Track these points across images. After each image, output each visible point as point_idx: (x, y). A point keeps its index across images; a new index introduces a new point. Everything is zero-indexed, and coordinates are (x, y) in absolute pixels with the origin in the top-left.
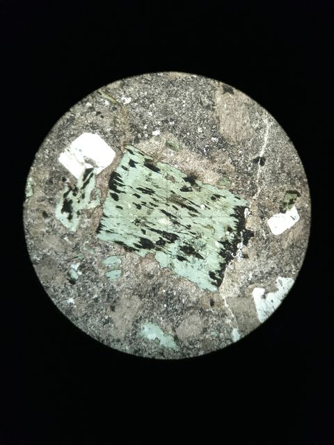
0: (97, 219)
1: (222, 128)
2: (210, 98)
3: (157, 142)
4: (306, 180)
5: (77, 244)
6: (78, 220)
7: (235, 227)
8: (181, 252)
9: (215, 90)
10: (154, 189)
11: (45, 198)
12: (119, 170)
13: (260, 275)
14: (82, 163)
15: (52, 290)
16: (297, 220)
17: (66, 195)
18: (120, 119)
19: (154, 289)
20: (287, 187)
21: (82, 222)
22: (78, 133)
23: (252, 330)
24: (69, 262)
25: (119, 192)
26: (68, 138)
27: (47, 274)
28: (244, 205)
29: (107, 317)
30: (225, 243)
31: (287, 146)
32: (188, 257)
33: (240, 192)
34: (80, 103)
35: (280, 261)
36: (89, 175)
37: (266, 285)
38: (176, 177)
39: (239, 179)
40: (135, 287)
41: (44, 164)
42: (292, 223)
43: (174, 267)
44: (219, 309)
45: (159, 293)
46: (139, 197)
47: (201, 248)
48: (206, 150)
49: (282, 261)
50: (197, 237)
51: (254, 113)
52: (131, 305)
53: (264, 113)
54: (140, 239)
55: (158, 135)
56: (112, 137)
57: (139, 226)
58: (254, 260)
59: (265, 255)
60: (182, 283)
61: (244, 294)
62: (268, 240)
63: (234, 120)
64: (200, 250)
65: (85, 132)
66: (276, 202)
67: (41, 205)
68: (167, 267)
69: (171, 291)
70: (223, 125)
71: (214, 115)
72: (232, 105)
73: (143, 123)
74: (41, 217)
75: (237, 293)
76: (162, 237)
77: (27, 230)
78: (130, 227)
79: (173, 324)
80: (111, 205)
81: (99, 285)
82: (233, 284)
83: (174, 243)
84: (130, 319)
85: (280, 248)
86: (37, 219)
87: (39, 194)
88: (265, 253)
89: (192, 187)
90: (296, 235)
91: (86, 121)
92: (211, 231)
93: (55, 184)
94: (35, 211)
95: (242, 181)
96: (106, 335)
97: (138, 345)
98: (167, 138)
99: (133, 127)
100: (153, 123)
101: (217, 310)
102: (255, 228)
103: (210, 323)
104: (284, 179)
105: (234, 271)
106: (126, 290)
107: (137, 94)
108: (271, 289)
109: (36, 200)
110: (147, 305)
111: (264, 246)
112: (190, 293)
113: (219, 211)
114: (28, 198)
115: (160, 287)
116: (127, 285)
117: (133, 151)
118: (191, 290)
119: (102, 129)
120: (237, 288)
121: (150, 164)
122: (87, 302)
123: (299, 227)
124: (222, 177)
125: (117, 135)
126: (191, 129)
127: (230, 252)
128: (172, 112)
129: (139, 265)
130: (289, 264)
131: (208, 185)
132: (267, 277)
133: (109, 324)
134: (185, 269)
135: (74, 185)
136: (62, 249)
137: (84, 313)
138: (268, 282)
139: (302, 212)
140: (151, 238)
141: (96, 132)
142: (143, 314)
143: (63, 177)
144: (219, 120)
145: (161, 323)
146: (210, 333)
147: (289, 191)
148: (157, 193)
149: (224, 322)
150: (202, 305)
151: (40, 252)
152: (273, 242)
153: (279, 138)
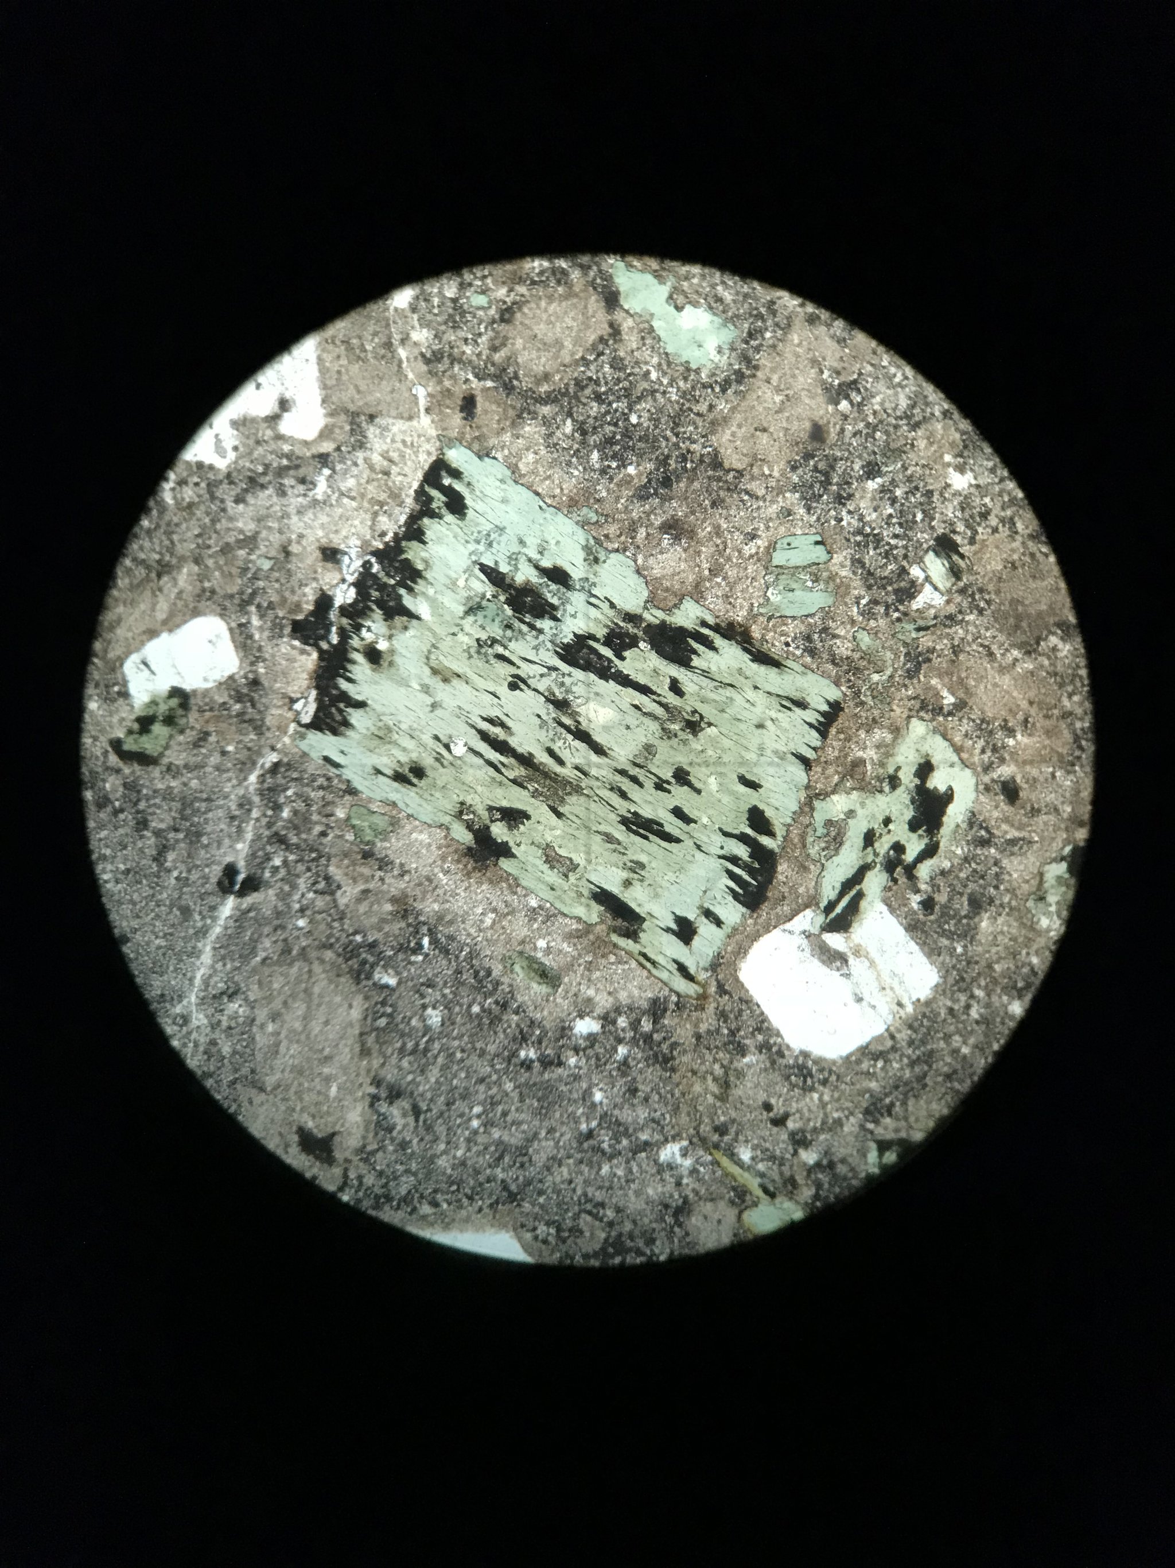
0: (832, 753)
1: (356, 1014)
2: (383, 1126)
3: (591, 992)
4: (88, 795)
5: (911, 674)
6: (900, 759)
7: (353, 662)
8: (555, 601)
9: (362, 1149)
10: (619, 833)
11: (1002, 852)
12: (732, 912)
13: (288, 482)
15: (1020, 526)
16: (134, 658)
17: (930, 851)
18: (705, 1090)
19: (666, 482)
21: (886, 750)
22: (859, 1062)
24: (950, 617)
25: (743, 838)
26: (894, 1049)
27: (1033, 585)
28: (314, 736)
29: (844, 405)
30: (395, 610)
31: (135, 924)
32: (535, 578)
33: (321, 781)
34: (841, 1169)
35: (214, 522)
36: (838, 909)
37: (273, 446)
38: (540, 863)
39: (318, 829)
40: (733, 499)
41: (990, 966)
42: (155, 649)
43: (587, 548)
44: (447, 383)
45: (650, 466)
46: (678, 812)
47: (484, 603)
48: (420, 946)
49: (207, 520)
50: (491, 646)
51: (235, 1053)
52: (753, 436)
53: (201, 1049)
54: (693, 664)
55: (581, 1017)
56: (742, 1033)
57: (689, 709)
58: (301, 536)
59: (263, 549)
60: (566, 492)
61: (352, 423)
62: (243, 600)
63: (308, 1037)
64: (488, 596)
65: (834, 1062)
66: (201, 732)
67: (1021, 827)
68: (611, 552)
69: (609, 467)
70: (351, 1025)
71: (376, 1063)
72: (309, 1090)
73: (629, 1067)
74: (1025, 786)
75: (378, 431)
76: (614, 658)
77: (1081, 748)
78: (723, 711)
79: (615, 351)
80: (777, 796)
81: (855, 523)
82: (385, 463)
83: (575, 635)
84: (765, 387)
85: (207, 566)
86: (1042, 779)
87: (1022, 867)
88: (259, 556)
89: (488, 822)
90: (143, 607)
91: (826, 1098)
92: (441, 658)
93: (961, 894)
94: (1044, 810)
95: (310, 822)
96: (855, 346)
97: (746, 296)
98: (552, 1005)
99: (664, 1055)
100: (593, 1061)
101: (453, 377)
102: (284, 649)
103: (483, 340)
104: (159, 807)
105: (376, 508)
106: (763, 491)
107: (635, 1169)
108: (258, 430)
109: (1035, 847)
110: (696, 428)
111: (261, 584)
112: (543, 451)
113: (404, 726)
114: (1063, 859)
115: (645, 486)
116: (759, 508)
117: (675, 972)
118: (536, 462)
119: (773, 1063)
120: (377, 446)
121: (624, 919)
122: (905, 468)
123: (130, 635)
124: (379, 845)
125: (723, 1035)
126: (464, 1024)
127: (381, 575)
128: (524, 1091)
129: (707, 572)
130: (183, 509)
131: (429, 822)
132: (264, 474)
133: (837, 382)
134: (549, 538)
135: (895, 881)
136: (969, 664)
137: (920, 433)
138: (264, 456)
139: (114, 684)
140: (654, 660)
141: (797, 1057)
142: (716, 401)
143: (931, 914)
144: (363, 1044)
145: (655, 360)
146: (490, 302)
147: (148, 765)
148: (614, 818)
149: (436, 336)
150: (505, 403)
151: (1046, 662)
152: (229, 591)
153: (160, 952)
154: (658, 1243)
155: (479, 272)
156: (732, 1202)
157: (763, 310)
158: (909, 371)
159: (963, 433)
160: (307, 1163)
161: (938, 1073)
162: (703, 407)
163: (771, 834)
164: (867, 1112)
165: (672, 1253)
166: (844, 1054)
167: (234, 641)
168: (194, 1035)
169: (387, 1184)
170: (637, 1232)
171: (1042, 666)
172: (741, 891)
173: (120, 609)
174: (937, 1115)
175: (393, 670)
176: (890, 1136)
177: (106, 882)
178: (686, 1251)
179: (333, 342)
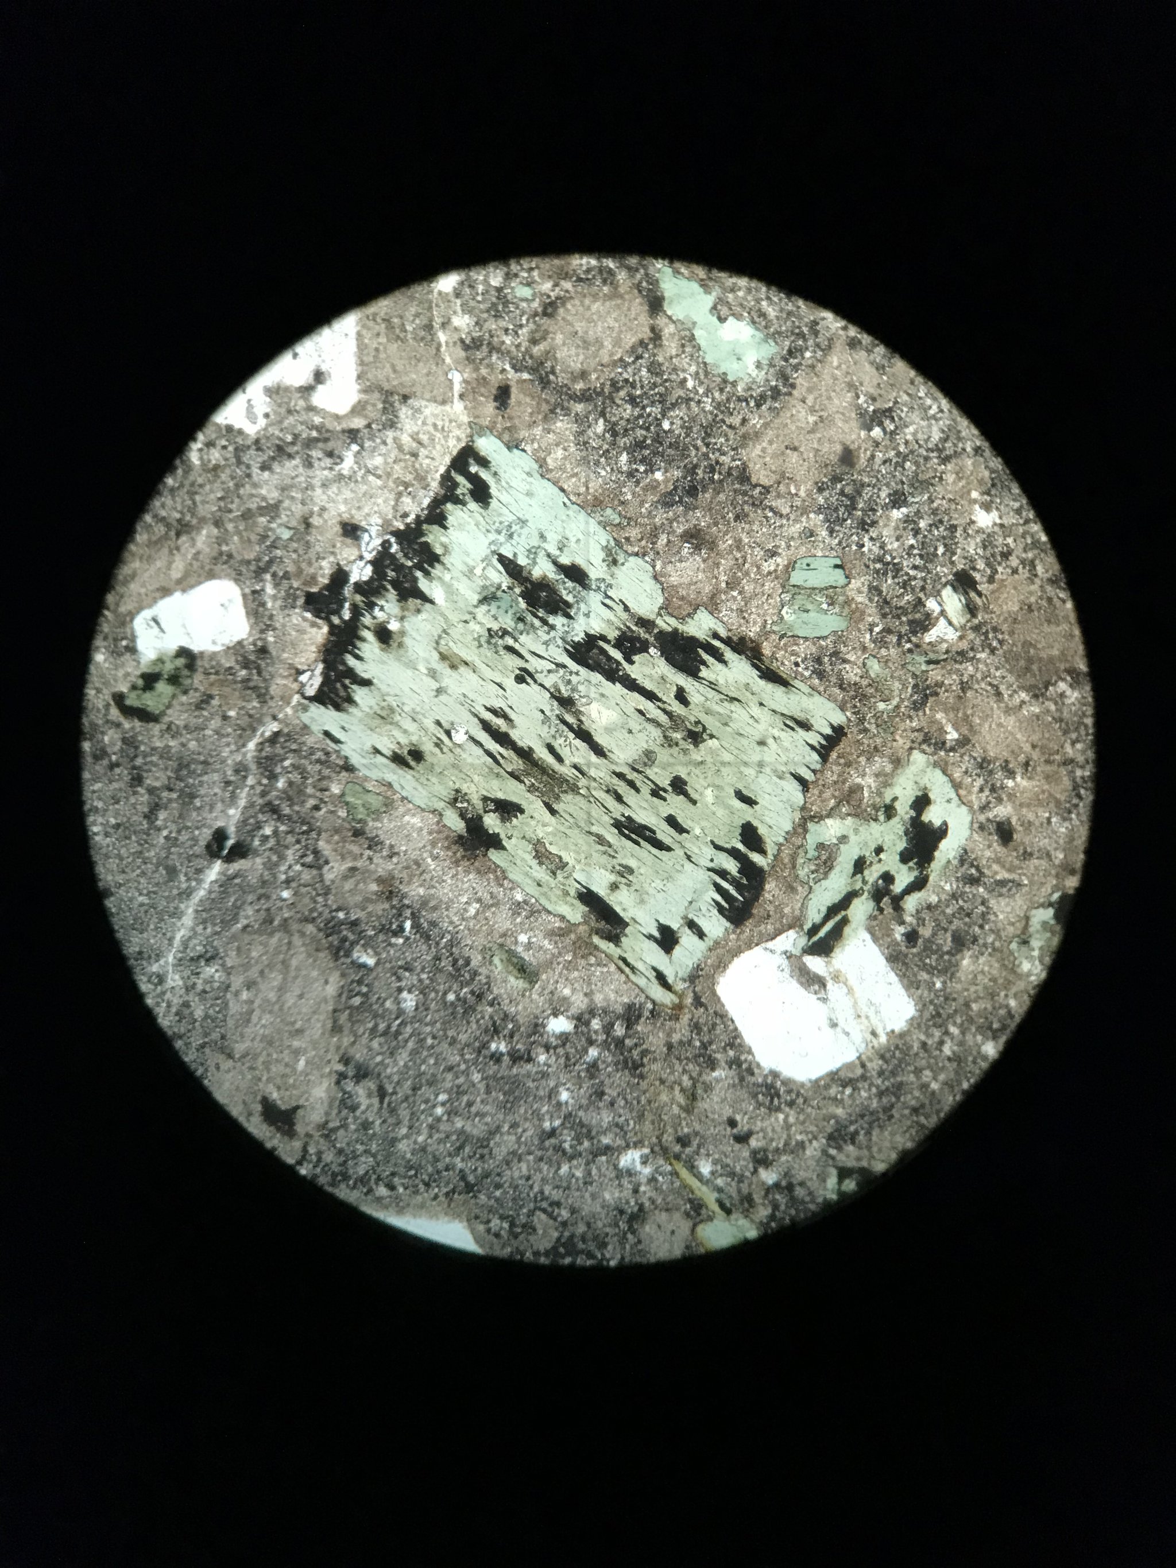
0: (830, 776)
1: (331, 990)
2: (348, 1104)
3: (567, 992)
4: (86, 746)
5: (918, 706)
6: (897, 791)
7: (363, 640)
8: (570, 599)
9: (323, 1126)
10: (611, 835)
11: (991, 892)
12: (715, 926)
13: (316, 453)
15: (1040, 569)
16: (146, 614)
17: (919, 884)
18: (671, 1101)
19: (693, 491)
21: (885, 780)
22: (827, 1087)
24: (962, 653)
25: (734, 853)
26: (863, 1078)
27: (1046, 628)
28: (316, 710)
29: (877, 432)
30: (409, 592)
31: (120, 879)
32: (552, 573)
33: (319, 755)
34: (799, 1192)
35: (238, 486)
36: (822, 933)
38: (529, 858)
39: (312, 802)
40: (756, 515)
41: (967, 1005)
42: (166, 608)
43: (607, 549)
44: (484, 371)
45: (677, 473)
47: (499, 594)
48: (401, 929)
49: (231, 484)
50: (502, 637)
51: (207, 1016)
52: (783, 453)
53: (174, 1010)
54: (701, 675)
55: (555, 1015)
56: (714, 1047)
57: (693, 719)
58: (323, 509)
59: (284, 518)
60: (591, 491)
61: (384, 402)
62: (259, 568)
63: (281, 1009)
64: (504, 587)
65: (803, 1085)
66: (204, 694)
67: (1011, 869)
68: (630, 555)
69: (637, 470)
70: (325, 1000)
71: (346, 1041)
72: (277, 1060)
73: (598, 1070)
74: (1020, 829)
75: (410, 412)
76: (623, 661)
77: (1079, 796)
78: (726, 724)
79: (655, 355)
80: (772, 814)
81: (876, 550)
82: (414, 445)
83: (587, 634)
84: (800, 406)
85: (226, 530)
86: (1037, 823)
87: (1009, 909)
88: (280, 525)
89: (481, 812)
90: (159, 564)
91: (791, 1120)
92: (451, 644)
93: (946, 930)
94: (1036, 854)
95: (305, 794)
96: (893, 375)
97: (790, 314)
98: (527, 1000)
99: (634, 1062)
100: (562, 1061)
101: (491, 366)
102: (296, 620)
103: (525, 330)
104: (156, 765)
105: (401, 488)
106: (788, 510)
107: (594, 1172)
108: (290, 399)
109: (1025, 890)
110: (727, 440)
111: (279, 553)
112: (573, 449)
113: (406, 709)
114: (1051, 905)
115: (670, 493)
116: (781, 526)
117: (653, 980)
118: (565, 458)
119: (742, 1079)
120: (407, 427)
121: (608, 922)
122: (931, 500)
123: (143, 591)
124: (371, 824)
125: (694, 1047)
126: (438, 1010)
127: (399, 555)
128: (491, 1083)
129: (724, 585)
130: (209, 471)
131: (423, 806)
132: (293, 443)
133: (872, 408)
134: (570, 535)
135: (881, 910)
136: (975, 702)
137: (949, 467)
138: (295, 426)
139: (123, 639)
140: (663, 667)
141: (766, 1076)
142: (749, 416)
143: (914, 947)
144: (335, 1021)
145: (693, 369)
146: (534, 295)
147: (148, 722)
148: (607, 819)
149: (477, 323)
150: (540, 397)
151: (1053, 707)
152: (246, 557)
153: (142, 909)
154: (610, 1247)
155: (526, 263)
156: (687, 1215)
157: (805, 330)
158: (945, 403)
159: (992, 471)
160: (268, 1134)
161: (905, 1106)
162: (736, 420)
163: (763, 852)
164: (831, 1137)
165: (623, 1258)
166: (814, 1077)
167: (246, 606)
168: (168, 995)
169: (345, 1162)
170: (590, 1235)
171: (1048, 711)
172: (726, 905)
173: (136, 564)
174: (900, 1148)
175: (402, 652)
176: (851, 1163)
177: (95, 834)
178: (638, 1259)
179: (374, 320)
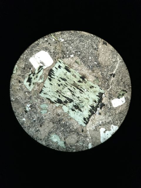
0: (41, 87)
1: (99, 59)
2: (97, 45)
3: (71, 60)
4: (130, 86)
5: (31, 96)
7: (98, 101)
8: (73, 107)
9: (99, 42)
10: (67, 79)
11: (21, 75)
12: (54, 69)
13: (105, 123)
14: (39, 63)
15: (17, 114)
16: (124, 103)
17: (30, 75)
18: (58, 48)
19: (59, 121)
20: (122, 88)
21: (34, 87)
22: (39, 50)
23: (97, 145)
24: (26, 103)
25: (52, 78)
26: (35, 51)
27: (16, 107)
28: (103, 92)
29: (38, 129)
30: (93, 107)
31: (125, 71)
32: (76, 110)
33: (102, 87)
35: (114, 118)
36: (41, 68)
37: (106, 127)
38: (77, 76)
39: (103, 81)
40: (52, 118)
41: (23, 61)
42: (122, 103)
43: (69, 113)
44: (85, 134)
45: (61, 123)
46: (60, 81)
48: (91, 67)
50: (81, 102)
51: (114, 55)
52: (49, 126)
53: (118, 56)
54: (57, 99)
55: (73, 57)
56: (53, 54)
57: (58, 93)
58: (103, 116)
59: (108, 115)
60: (71, 120)
61: (97, 129)
63: (105, 56)
64: (81, 108)
65: (42, 50)
66: (116, 93)
67: (19, 77)
68: (66, 113)
69: (66, 123)
70: (100, 57)
71: (97, 53)
72: (105, 50)
73: (67, 51)
74: (18, 82)
75: (94, 128)
76: (67, 100)
77: (11, 87)
78: (54, 93)
79: (65, 137)
80: (48, 83)
81: (37, 115)
82: (93, 124)
83: (71, 103)
84: (47, 132)
85: (115, 113)
86: (16, 83)
87: (19, 73)
89: (83, 81)
90: (123, 109)
91: (43, 46)
92: (87, 101)
93: (26, 70)
94: (16, 79)
96: (36, 136)
97: (49, 143)
98: (76, 59)
99: (63, 52)
100: (71, 52)
102: (106, 103)
103: (80, 139)
104: (122, 85)
105: (94, 119)
106: (48, 119)
107: (67, 39)
108: (108, 129)
109: (17, 75)
110: (55, 127)
111: (108, 111)
113: (92, 93)
114: (14, 73)
115: (62, 120)
116: (48, 117)
117: (61, 62)
118: (75, 124)
119: (50, 51)
121: (67, 68)
122: (31, 121)
123: (124, 105)
124: (96, 79)
125: (56, 54)
126: (87, 57)
127: (94, 111)
128: (80, 49)
129: (55, 110)
130: (117, 120)
131: (90, 81)
132: (107, 124)
133: (38, 132)
134: (74, 115)
135: (34, 72)
136: (24, 97)
137: (29, 125)
139: (126, 99)
140: (62, 99)
141: (47, 51)
142: (53, 130)
143: (30, 67)
144: (99, 55)
145: (60, 135)
146: (80, 143)
148: (68, 81)
149: (86, 139)
150: (78, 131)
152: (112, 110)
153: (122, 67)
159: (23, 125)
167: (112, 104)
169: (97, 38)
170: (67, 31)
171: (15, 97)
172: (53, 71)
173: (125, 108)
175: (93, 100)
177: (129, 76)
